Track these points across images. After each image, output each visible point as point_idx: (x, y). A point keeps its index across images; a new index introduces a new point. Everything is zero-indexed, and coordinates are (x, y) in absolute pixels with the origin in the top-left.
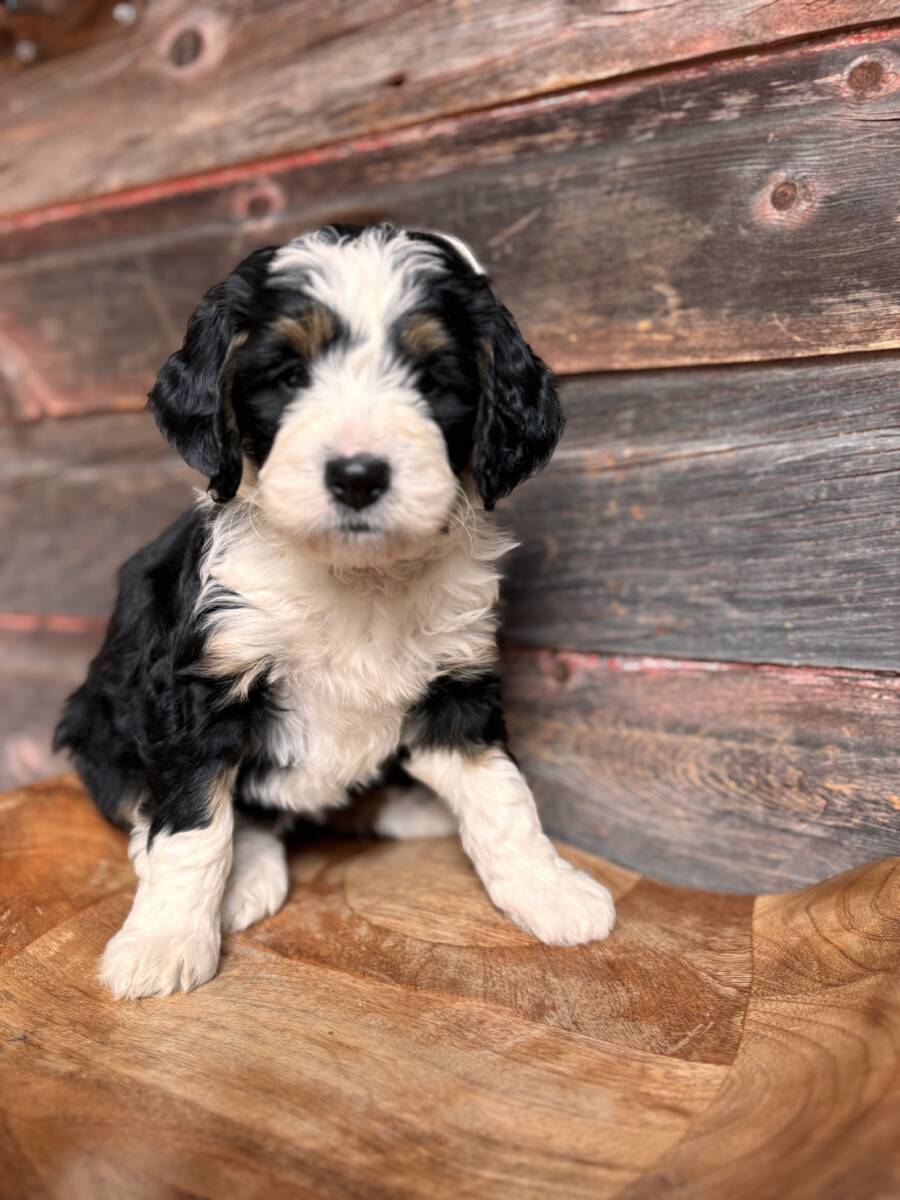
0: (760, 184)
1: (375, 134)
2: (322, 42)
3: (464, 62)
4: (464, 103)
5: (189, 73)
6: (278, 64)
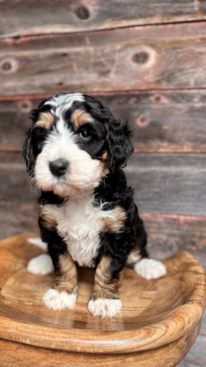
0: (137, 117)
2: (43, 72)
3: (76, 82)
5: (7, 72)
6: (31, 74)
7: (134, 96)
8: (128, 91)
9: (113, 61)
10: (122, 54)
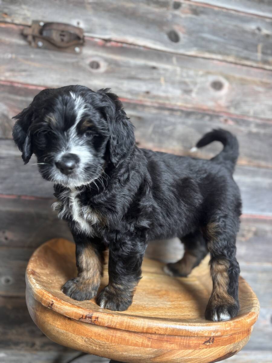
1: (141, 101)
2: (132, 78)
3: (162, 94)
4: (161, 101)
5: (95, 71)
6: (120, 78)
7: (208, 115)
8: (204, 110)
9: (195, 84)
10: (203, 79)
